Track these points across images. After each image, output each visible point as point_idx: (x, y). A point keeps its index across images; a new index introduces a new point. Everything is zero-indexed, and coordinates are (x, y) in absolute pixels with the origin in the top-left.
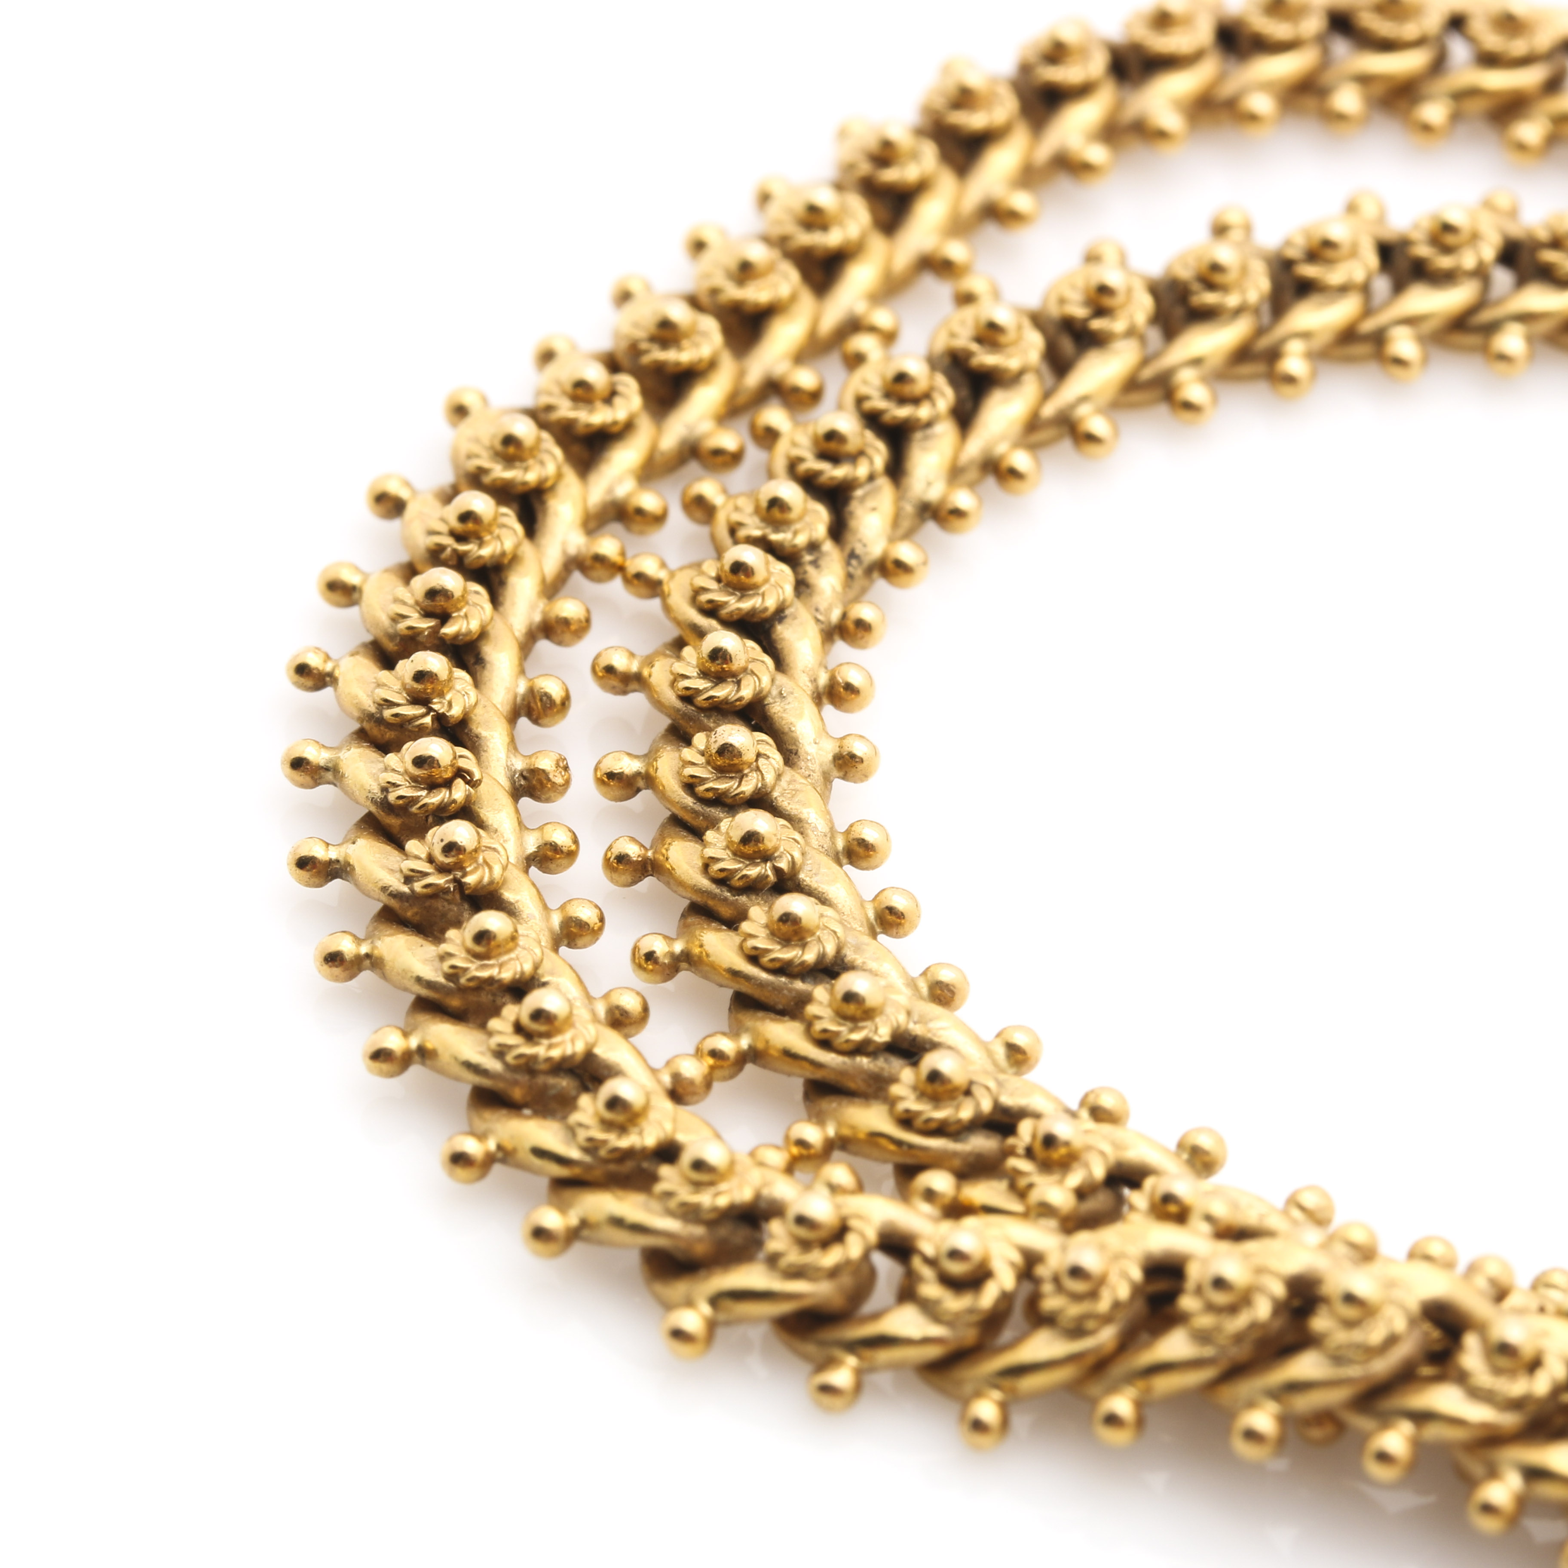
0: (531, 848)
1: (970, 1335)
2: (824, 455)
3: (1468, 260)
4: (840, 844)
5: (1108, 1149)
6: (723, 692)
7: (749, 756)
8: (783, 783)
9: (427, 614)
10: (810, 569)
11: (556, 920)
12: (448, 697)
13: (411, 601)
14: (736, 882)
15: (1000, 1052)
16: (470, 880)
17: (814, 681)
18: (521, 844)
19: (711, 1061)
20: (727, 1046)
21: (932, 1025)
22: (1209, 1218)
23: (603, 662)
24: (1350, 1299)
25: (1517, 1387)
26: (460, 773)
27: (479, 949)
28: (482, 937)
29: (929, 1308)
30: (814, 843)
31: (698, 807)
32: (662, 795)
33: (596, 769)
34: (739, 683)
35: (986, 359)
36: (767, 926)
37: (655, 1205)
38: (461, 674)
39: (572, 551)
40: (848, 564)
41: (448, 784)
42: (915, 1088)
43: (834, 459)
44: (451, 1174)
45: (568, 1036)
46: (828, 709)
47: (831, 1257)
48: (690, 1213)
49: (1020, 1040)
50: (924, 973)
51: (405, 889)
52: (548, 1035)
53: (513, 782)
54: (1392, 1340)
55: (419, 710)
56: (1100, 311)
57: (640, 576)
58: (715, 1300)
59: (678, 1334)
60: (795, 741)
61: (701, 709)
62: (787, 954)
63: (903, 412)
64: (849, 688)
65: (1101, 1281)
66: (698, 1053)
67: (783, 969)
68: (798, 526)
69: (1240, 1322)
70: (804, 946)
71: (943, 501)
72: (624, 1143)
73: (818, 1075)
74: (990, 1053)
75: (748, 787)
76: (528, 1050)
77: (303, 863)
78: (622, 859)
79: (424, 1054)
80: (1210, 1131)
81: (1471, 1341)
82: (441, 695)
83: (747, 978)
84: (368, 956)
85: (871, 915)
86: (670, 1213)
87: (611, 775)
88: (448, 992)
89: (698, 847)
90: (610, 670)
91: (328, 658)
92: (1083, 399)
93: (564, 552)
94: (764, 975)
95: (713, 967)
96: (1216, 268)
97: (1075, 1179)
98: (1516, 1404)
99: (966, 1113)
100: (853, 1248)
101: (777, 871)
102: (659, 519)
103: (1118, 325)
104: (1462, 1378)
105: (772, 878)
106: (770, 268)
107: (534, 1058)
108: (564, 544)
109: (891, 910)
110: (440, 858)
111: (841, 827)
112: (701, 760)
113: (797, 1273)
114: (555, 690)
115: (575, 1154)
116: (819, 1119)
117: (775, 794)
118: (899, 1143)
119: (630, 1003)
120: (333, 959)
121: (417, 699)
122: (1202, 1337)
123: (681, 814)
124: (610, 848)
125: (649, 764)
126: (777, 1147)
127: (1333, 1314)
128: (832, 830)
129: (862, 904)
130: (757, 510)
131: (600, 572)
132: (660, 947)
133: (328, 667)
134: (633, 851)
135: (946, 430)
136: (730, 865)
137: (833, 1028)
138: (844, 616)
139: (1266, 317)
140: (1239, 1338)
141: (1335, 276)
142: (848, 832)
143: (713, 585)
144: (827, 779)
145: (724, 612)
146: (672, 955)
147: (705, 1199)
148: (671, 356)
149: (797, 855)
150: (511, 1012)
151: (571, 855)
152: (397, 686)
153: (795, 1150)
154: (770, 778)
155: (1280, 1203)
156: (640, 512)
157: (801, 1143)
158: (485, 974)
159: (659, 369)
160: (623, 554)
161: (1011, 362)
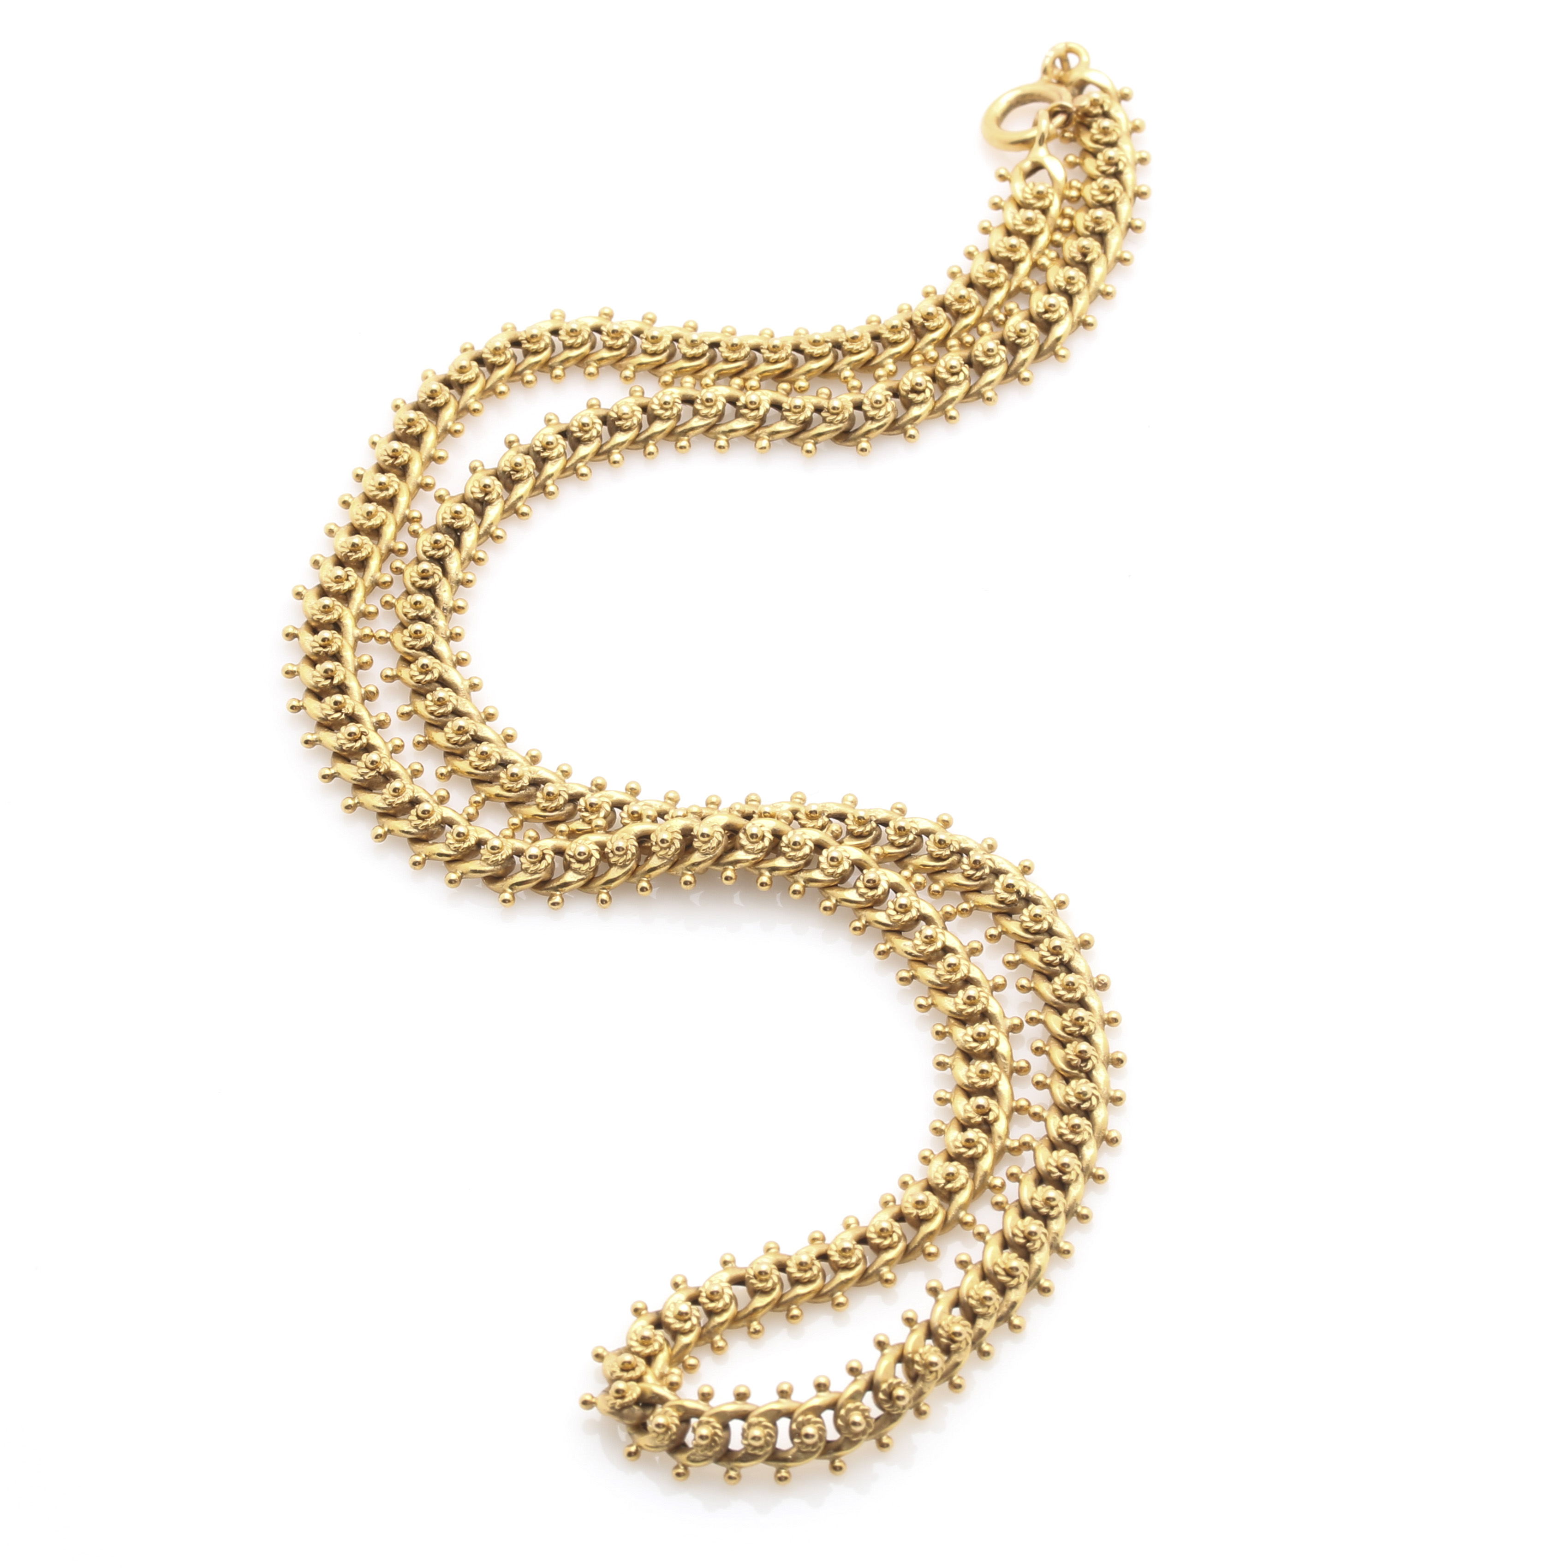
0: (391, 749)
1: (591, 875)
2: (423, 578)
3: (594, 433)
4: (483, 716)
5: (607, 800)
6: (428, 677)
7: (447, 699)
8: (459, 703)
9: (327, 679)
10: (434, 620)
11: (409, 771)
12: (347, 707)
13: (319, 675)
14: (460, 743)
15: (560, 774)
16: (382, 770)
17: (452, 660)
18: (387, 748)
19: (475, 805)
20: (478, 799)
21: (538, 773)
22: (648, 817)
23: (384, 674)
24: (703, 835)
25: (760, 846)
26: (362, 733)
27: (396, 794)
28: (395, 790)
29: (576, 871)
30: (476, 719)
31: (437, 719)
32: (422, 716)
33: (397, 713)
34: (432, 673)
35: (458, 524)
36: (476, 757)
37: (483, 863)
38: (346, 696)
39: (356, 636)
40: (443, 612)
41: (360, 738)
42: (543, 798)
43: (426, 578)
44: (415, 869)
45: (435, 815)
46: (458, 667)
47: (544, 864)
48: (495, 863)
49: (565, 768)
50: (527, 754)
51: (362, 778)
52: (429, 817)
53: (374, 726)
54: (719, 843)
55: (338, 715)
56: (487, 494)
57: (380, 638)
58: (511, 887)
59: (504, 901)
60: (456, 686)
61: (423, 685)
62: (486, 764)
63: (441, 553)
64: (464, 659)
65: (627, 849)
66: (471, 805)
67: (487, 769)
68: (426, 608)
69: (673, 849)
70: (490, 760)
71: (464, 578)
72: (466, 845)
73: (511, 800)
74: (558, 776)
75: (450, 708)
76: (425, 824)
77: (324, 777)
78: (419, 743)
79: (390, 831)
80: (634, 782)
81: (741, 835)
82: (344, 707)
83: (476, 775)
84: (358, 803)
85: (503, 739)
86: (490, 865)
87: (403, 714)
88: (390, 809)
89: (443, 734)
90: (387, 676)
91: (299, 701)
92: (491, 525)
93: (354, 637)
94: (481, 772)
95: (461, 772)
96: (517, 464)
97: (602, 814)
98: (762, 850)
99: (562, 801)
100: (548, 859)
101: (471, 736)
102: (377, 613)
103: (494, 496)
104: (742, 847)
105: (470, 738)
106: (377, 511)
107: (428, 825)
108: (353, 634)
109: (509, 735)
110: (371, 766)
111: (481, 711)
112: (432, 704)
113: (535, 873)
114: (373, 689)
115: (452, 853)
116: (515, 815)
117: (459, 707)
118: (544, 817)
119: (443, 793)
120: (348, 807)
121: (337, 711)
122: (662, 858)
123: (429, 721)
124: (414, 740)
125: (414, 707)
126: (507, 829)
127: (699, 840)
128: (480, 713)
129: (499, 736)
130: (411, 607)
131: (367, 639)
132: (444, 771)
133: (301, 704)
134: (421, 739)
135: (455, 553)
136: (457, 738)
137: (511, 785)
138: (451, 633)
139: (537, 474)
140: (673, 855)
141: (555, 453)
142: (484, 712)
143: (410, 639)
144: (469, 693)
145: (416, 647)
146: (448, 772)
147: (499, 857)
148: (359, 555)
149: (475, 728)
150: (413, 812)
151: (403, 746)
152: (329, 708)
153: (513, 827)
154: (455, 702)
155: (663, 800)
156: (370, 613)
157: (514, 824)
158: (400, 801)
159: (357, 560)
160: (372, 631)
161: (467, 522)
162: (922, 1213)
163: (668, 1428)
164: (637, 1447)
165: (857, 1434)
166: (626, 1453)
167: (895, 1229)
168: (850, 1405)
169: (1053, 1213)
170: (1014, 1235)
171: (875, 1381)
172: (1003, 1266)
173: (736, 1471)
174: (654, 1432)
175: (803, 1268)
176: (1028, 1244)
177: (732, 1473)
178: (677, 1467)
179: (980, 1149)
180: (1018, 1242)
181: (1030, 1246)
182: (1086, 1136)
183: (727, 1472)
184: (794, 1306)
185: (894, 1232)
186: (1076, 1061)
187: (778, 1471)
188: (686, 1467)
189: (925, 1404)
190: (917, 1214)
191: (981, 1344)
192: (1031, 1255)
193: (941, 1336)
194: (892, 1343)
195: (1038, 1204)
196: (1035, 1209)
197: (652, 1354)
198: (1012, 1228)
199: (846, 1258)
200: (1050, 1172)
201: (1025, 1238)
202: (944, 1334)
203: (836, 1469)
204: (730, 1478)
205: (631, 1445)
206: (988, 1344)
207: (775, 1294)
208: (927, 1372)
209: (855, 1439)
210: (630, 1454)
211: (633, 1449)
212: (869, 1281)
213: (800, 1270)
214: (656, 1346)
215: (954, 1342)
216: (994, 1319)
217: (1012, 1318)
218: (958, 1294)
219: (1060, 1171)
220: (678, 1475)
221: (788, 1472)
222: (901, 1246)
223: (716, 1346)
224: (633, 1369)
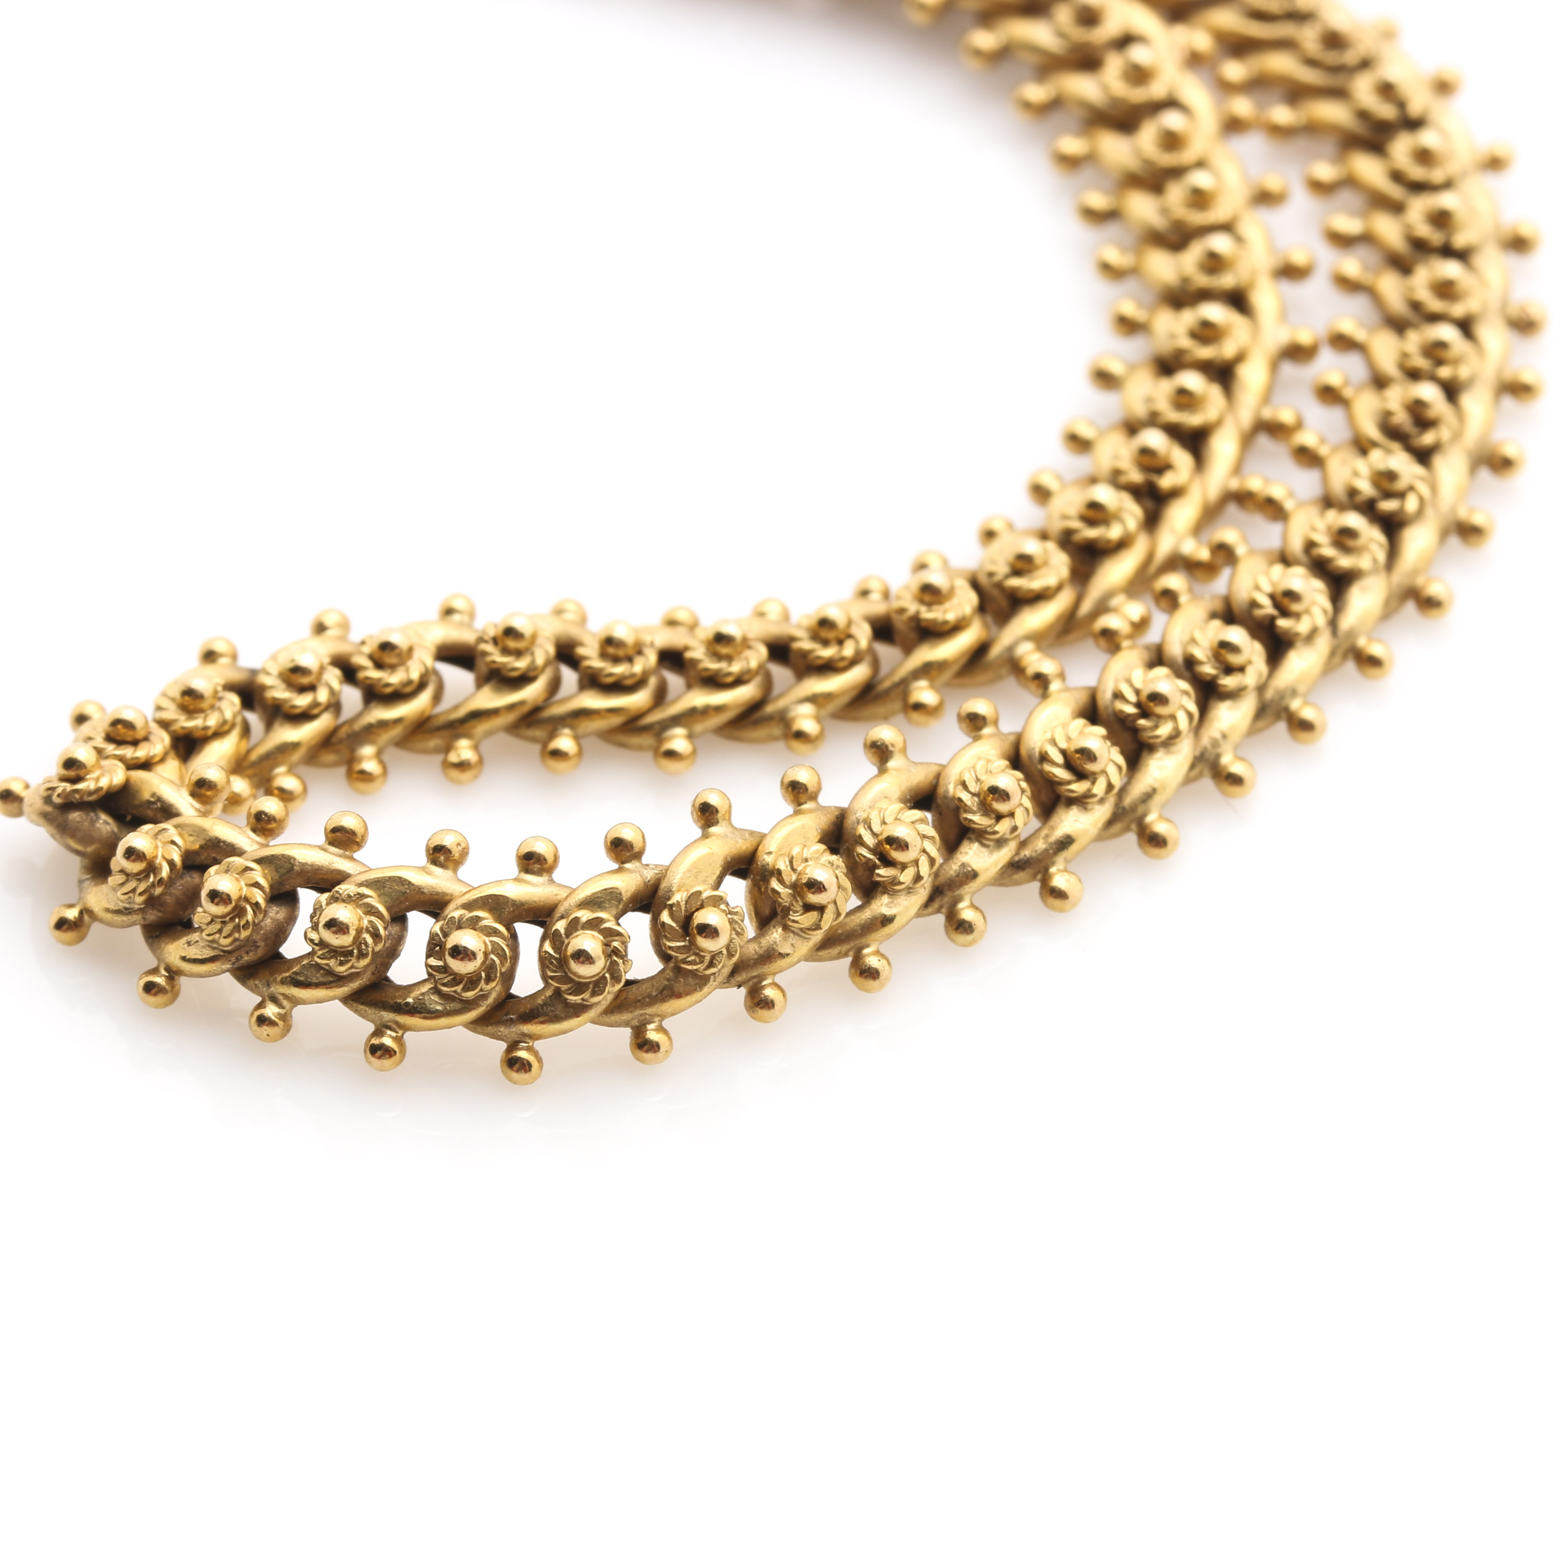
162: (928, 615)
163: (152, 868)
164: (81, 913)
165: (579, 987)
166: (54, 920)
167: (854, 631)
168: (585, 915)
169: (1229, 682)
170: (1118, 695)
171: (664, 885)
172: (1063, 745)
173: (281, 1006)
174: (122, 871)
175: (611, 650)
176: (1142, 722)
177: (271, 1011)
178: (155, 971)
179: (1114, 532)
180: (1121, 712)
181: (1144, 729)
182: (1364, 562)
183: (261, 1005)
184: (567, 731)
185: (850, 636)
186: (1401, 418)
187: (378, 1033)
188: (173, 974)
189: (776, 985)
190: (918, 613)
191: (958, 900)
192: (1145, 753)
193: (860, 841)
194: (738, 821)
195: (1200, 653)
196: (1190, 663)
197: (198, 734)
198: (1117, 681)
199: (719, 657)
200: (1254, 604)
201: (1138, 705)
202: (870, 840)
203: (513, 1063)
204: (262, 1021)
205: (71, 906)
206: (973, 906)
207: (531, 692)
208: (798, 907)
209: (572, 999)
210: (62, 924)
211: (72, 914)
212: (762, 732)
213: (603, 655)
214: (212, 721)
215: (888, 862)
216: (1005, 854)
217: (1053, 870)
218: (938, 776)
219: (1277, 605)
220: (150, 988)
221: (399, 1040)
222: (858, 674)
223: (357, 767)
224: (135, 743)
